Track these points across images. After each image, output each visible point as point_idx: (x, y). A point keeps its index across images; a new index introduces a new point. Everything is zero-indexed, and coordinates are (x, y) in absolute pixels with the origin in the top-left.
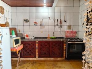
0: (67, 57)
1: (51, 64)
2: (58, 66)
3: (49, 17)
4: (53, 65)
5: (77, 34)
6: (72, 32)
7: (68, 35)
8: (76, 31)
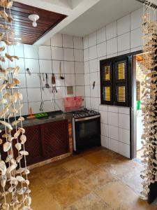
0: (75, 150)
1: (53, 174)
2: (68, 172)
3: (28, 69)
4: (58, 172)
5: (83, 102)
6: (75, 98)
7: (69, 105)
8: (81, 97)
